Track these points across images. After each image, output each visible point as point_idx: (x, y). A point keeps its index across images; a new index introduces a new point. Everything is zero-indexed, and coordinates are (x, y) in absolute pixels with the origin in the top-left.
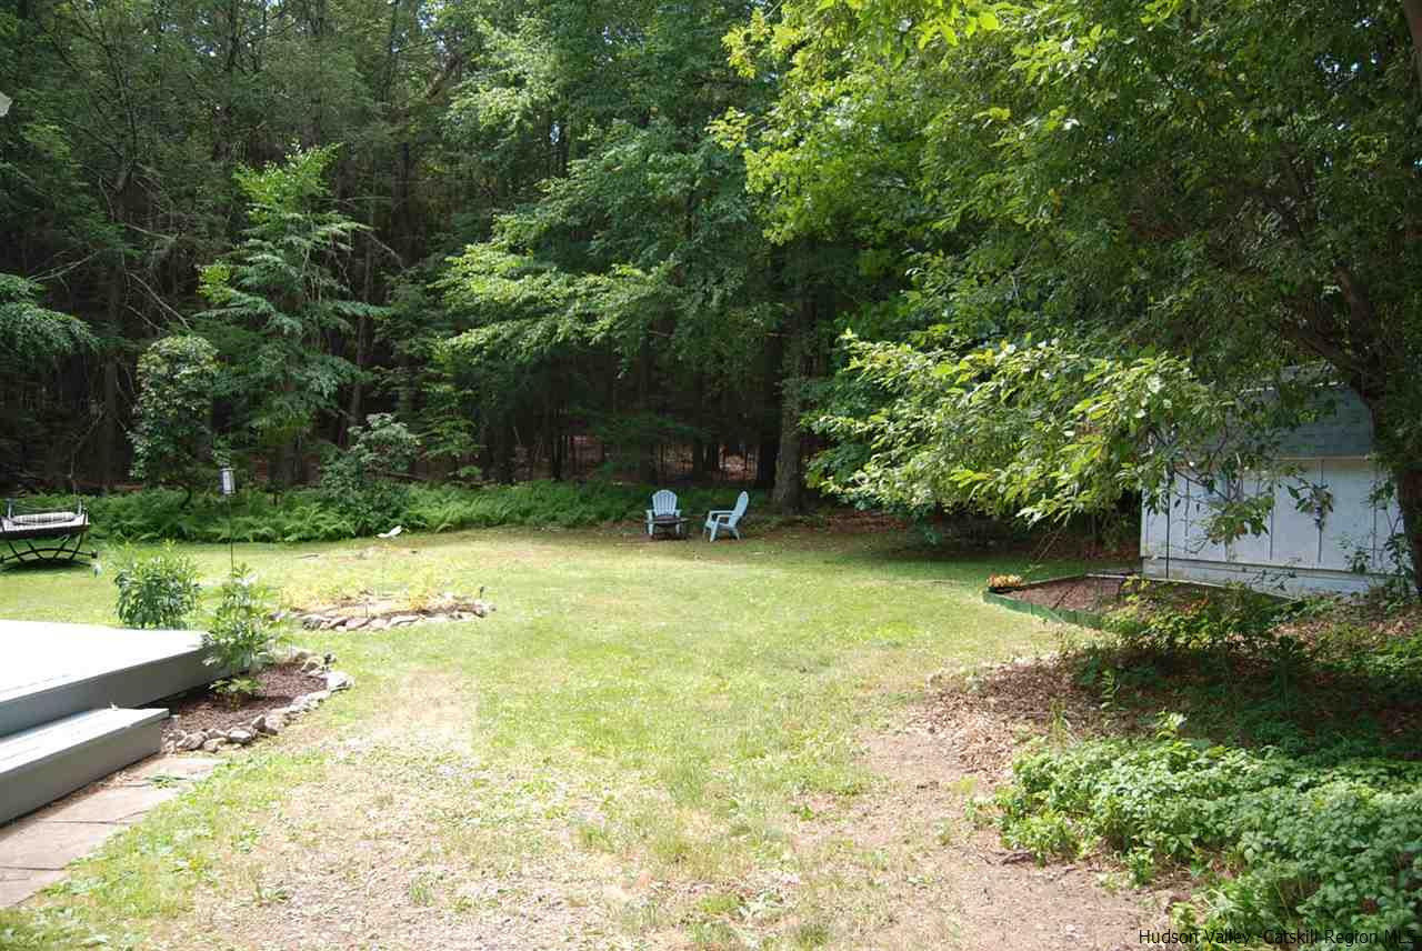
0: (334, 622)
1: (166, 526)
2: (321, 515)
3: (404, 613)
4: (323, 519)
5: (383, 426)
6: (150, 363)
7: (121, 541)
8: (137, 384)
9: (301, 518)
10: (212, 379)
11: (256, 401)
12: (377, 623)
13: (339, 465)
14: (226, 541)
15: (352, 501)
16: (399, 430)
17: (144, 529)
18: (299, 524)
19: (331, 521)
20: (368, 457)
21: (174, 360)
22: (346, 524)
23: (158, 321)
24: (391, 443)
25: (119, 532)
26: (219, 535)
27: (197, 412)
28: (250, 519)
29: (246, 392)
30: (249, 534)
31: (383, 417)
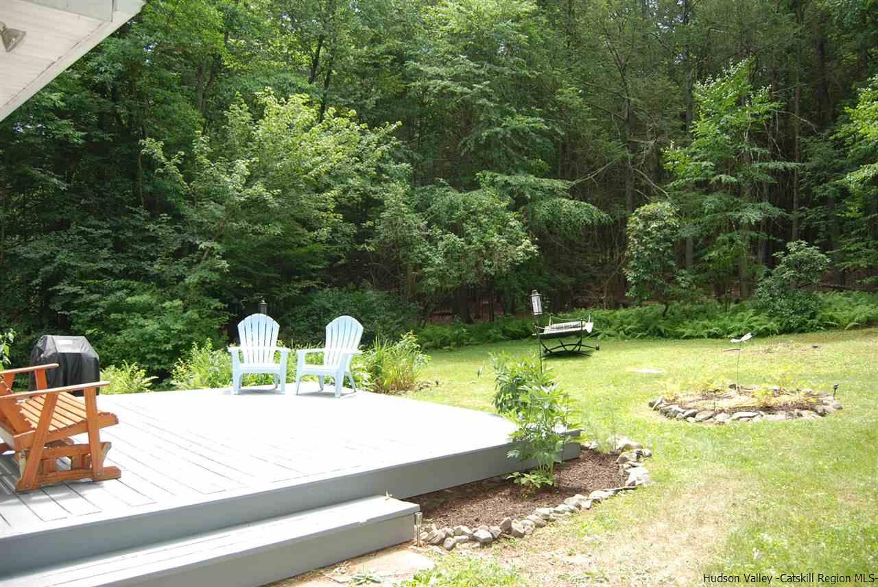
0: (686, 414)
1: (651, 328)
2: (754, 318)
3: (748, 409)
4: (756, 321)
5: (798, 250)
6: (634, 223)
7: (623, 339)
8: (626, 237)
9: (742, 321)
10: (674, 228)
11: (708, 240)
12: (720, 417)
13: (768, 281)
14: (687, 338)
15: (778, 307)
16: (814, 252)
17: (638, 330)
18: (739, 325)
19: (763, 322)
20: (789, 273)
21: (648, 219)
22: (773, 325)
23: (648, 193)
24: (806, 263)
25: (622, 332)
26: (683, 333)
27: (664, 252)
28: (706, 322)
29: (702, 235)
30: (704, 333)
31: (799, 244)
